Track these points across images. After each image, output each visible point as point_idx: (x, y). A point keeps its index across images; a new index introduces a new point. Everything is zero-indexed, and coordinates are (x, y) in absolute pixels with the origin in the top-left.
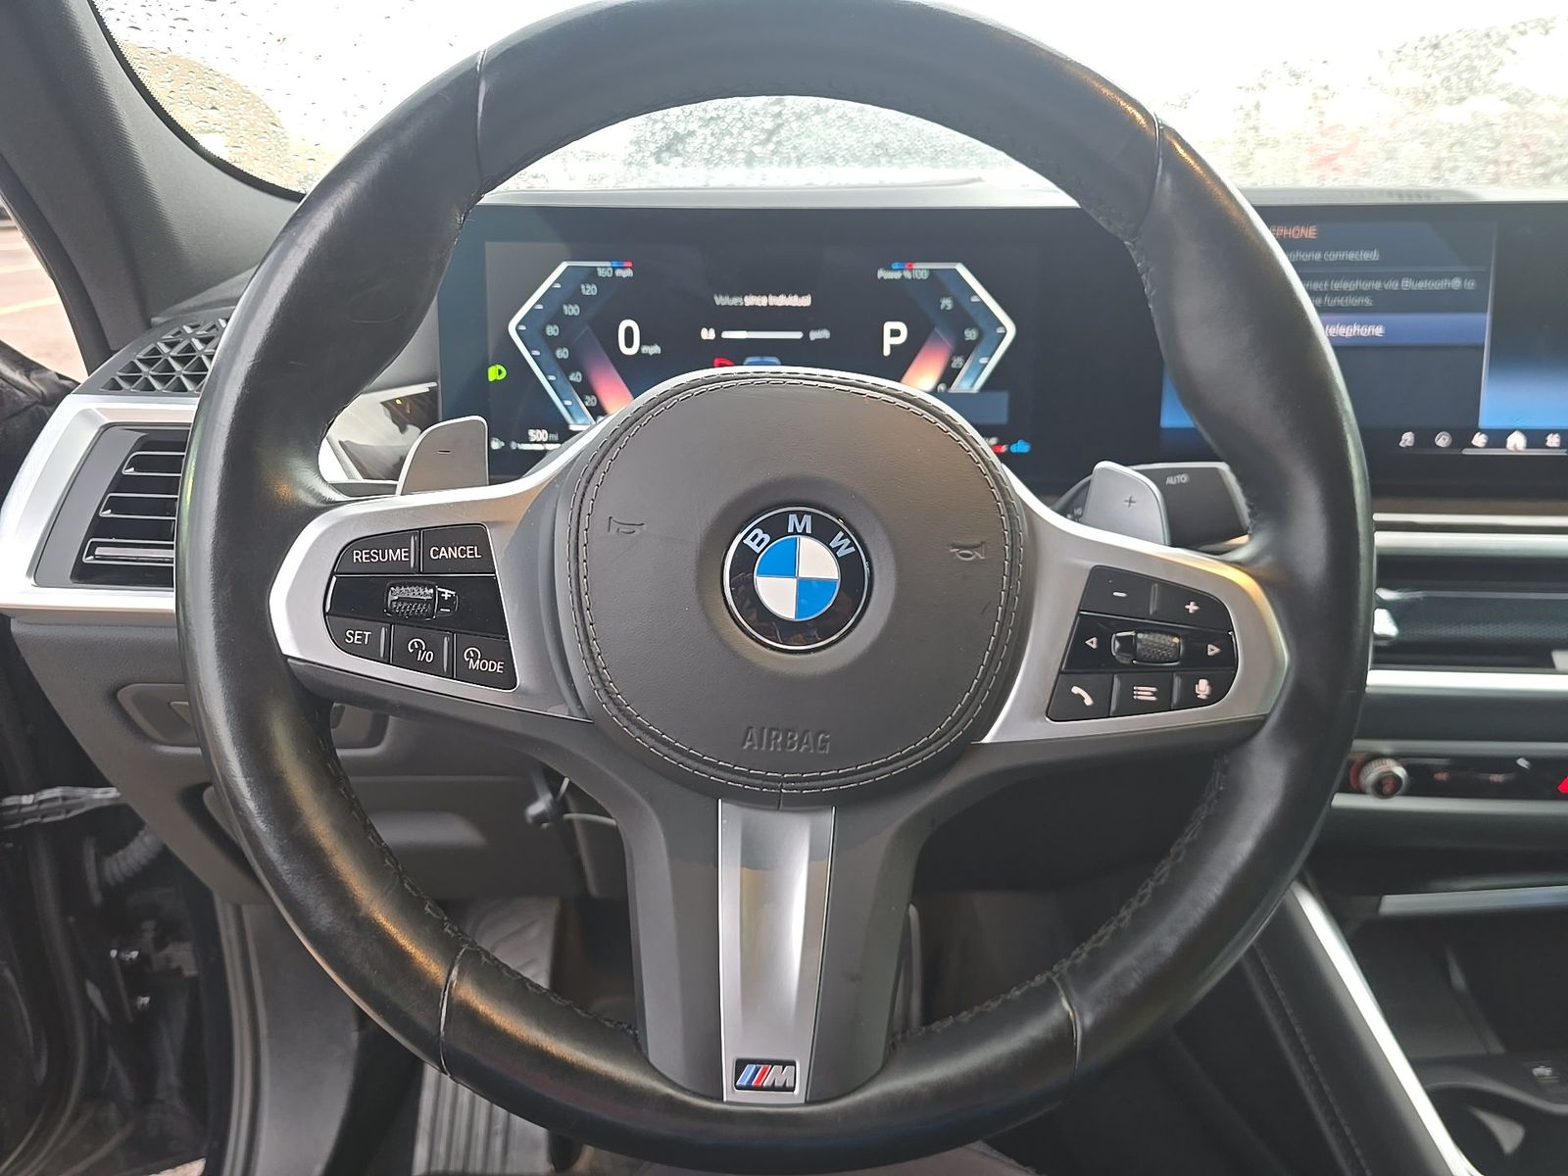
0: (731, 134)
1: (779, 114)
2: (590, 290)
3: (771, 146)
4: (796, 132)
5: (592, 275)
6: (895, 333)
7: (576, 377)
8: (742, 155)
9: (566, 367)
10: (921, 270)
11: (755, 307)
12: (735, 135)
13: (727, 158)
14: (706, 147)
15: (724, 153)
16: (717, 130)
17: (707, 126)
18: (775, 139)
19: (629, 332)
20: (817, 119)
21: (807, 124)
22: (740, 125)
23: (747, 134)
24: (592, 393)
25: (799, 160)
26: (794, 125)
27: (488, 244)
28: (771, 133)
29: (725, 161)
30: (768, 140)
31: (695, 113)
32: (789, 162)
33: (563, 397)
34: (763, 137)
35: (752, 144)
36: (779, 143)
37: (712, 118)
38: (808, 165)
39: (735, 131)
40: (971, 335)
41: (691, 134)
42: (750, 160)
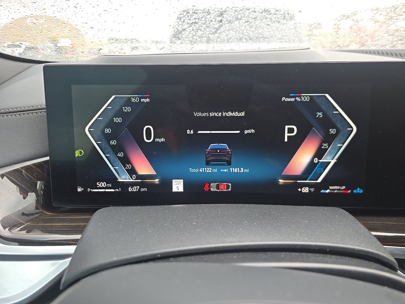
0: (201, 30)
1: (221, 21)
2: (128, 109)
3: (217, 35)
4: (228, 28)
5: (128, 102)
6: (291, 131)
7: (121, 155)
8: (205, 39)
9: (116, 149)
10: (306, 97)
11: (215, 117)
12: (203, 30)
13: (199, 40)
14: (191, 35)
15: (198, 37)
16: (195, 28)
17: (190, 26)
18: (219, 32)
19: (148, 130)
20: (236, 23)
21: (232, 25)
22: (205, 25)
23: (207, 29)
24: (129, 163)
25: (228, 40)
26: (227, 25)
27: (73, 86)
28: (217, 29)
29: (198, 41)
30: (216, 32)
31: (186, 21)
32: (224, 42)
33: (114, 165)
34: (213, 31)
35: (209, 34)
36: (220, 33)
37: (193, 23)
38: (231, 42)
39: (202, 29)
40: (333, 131)
41: (184, 30)
42: (209, 41)
